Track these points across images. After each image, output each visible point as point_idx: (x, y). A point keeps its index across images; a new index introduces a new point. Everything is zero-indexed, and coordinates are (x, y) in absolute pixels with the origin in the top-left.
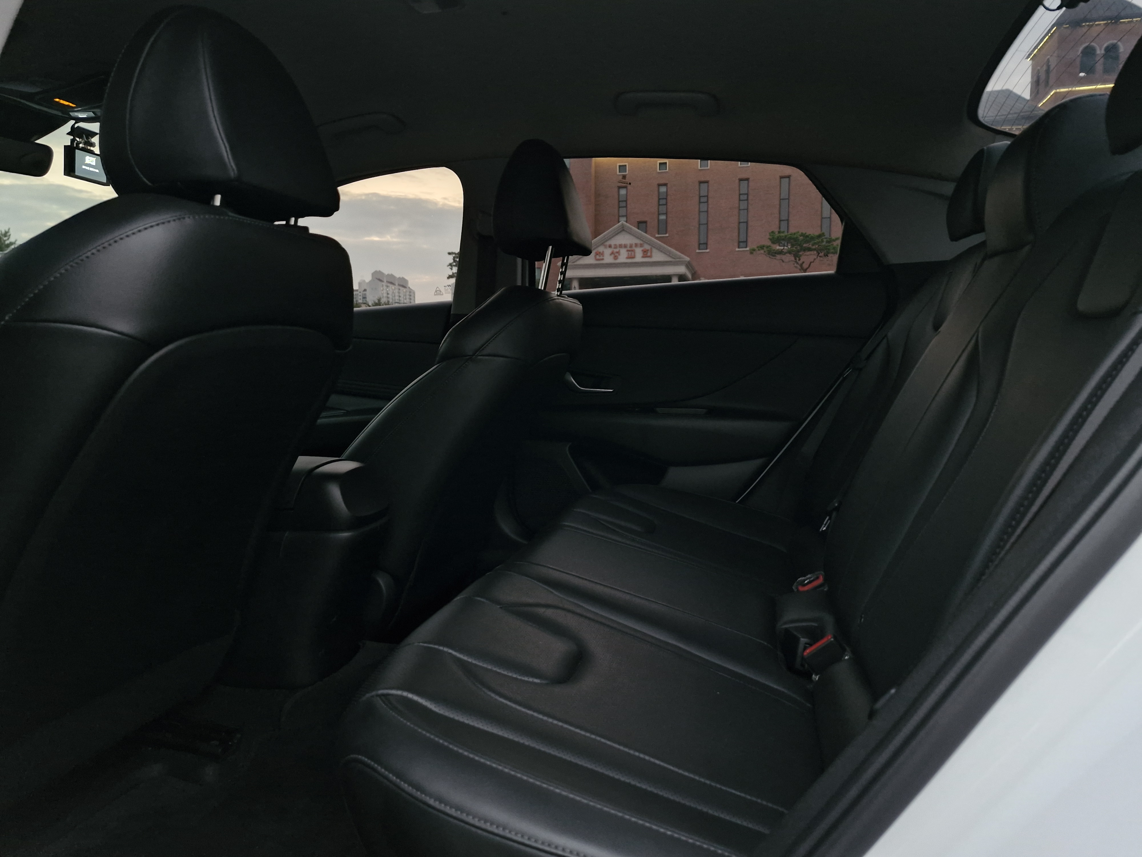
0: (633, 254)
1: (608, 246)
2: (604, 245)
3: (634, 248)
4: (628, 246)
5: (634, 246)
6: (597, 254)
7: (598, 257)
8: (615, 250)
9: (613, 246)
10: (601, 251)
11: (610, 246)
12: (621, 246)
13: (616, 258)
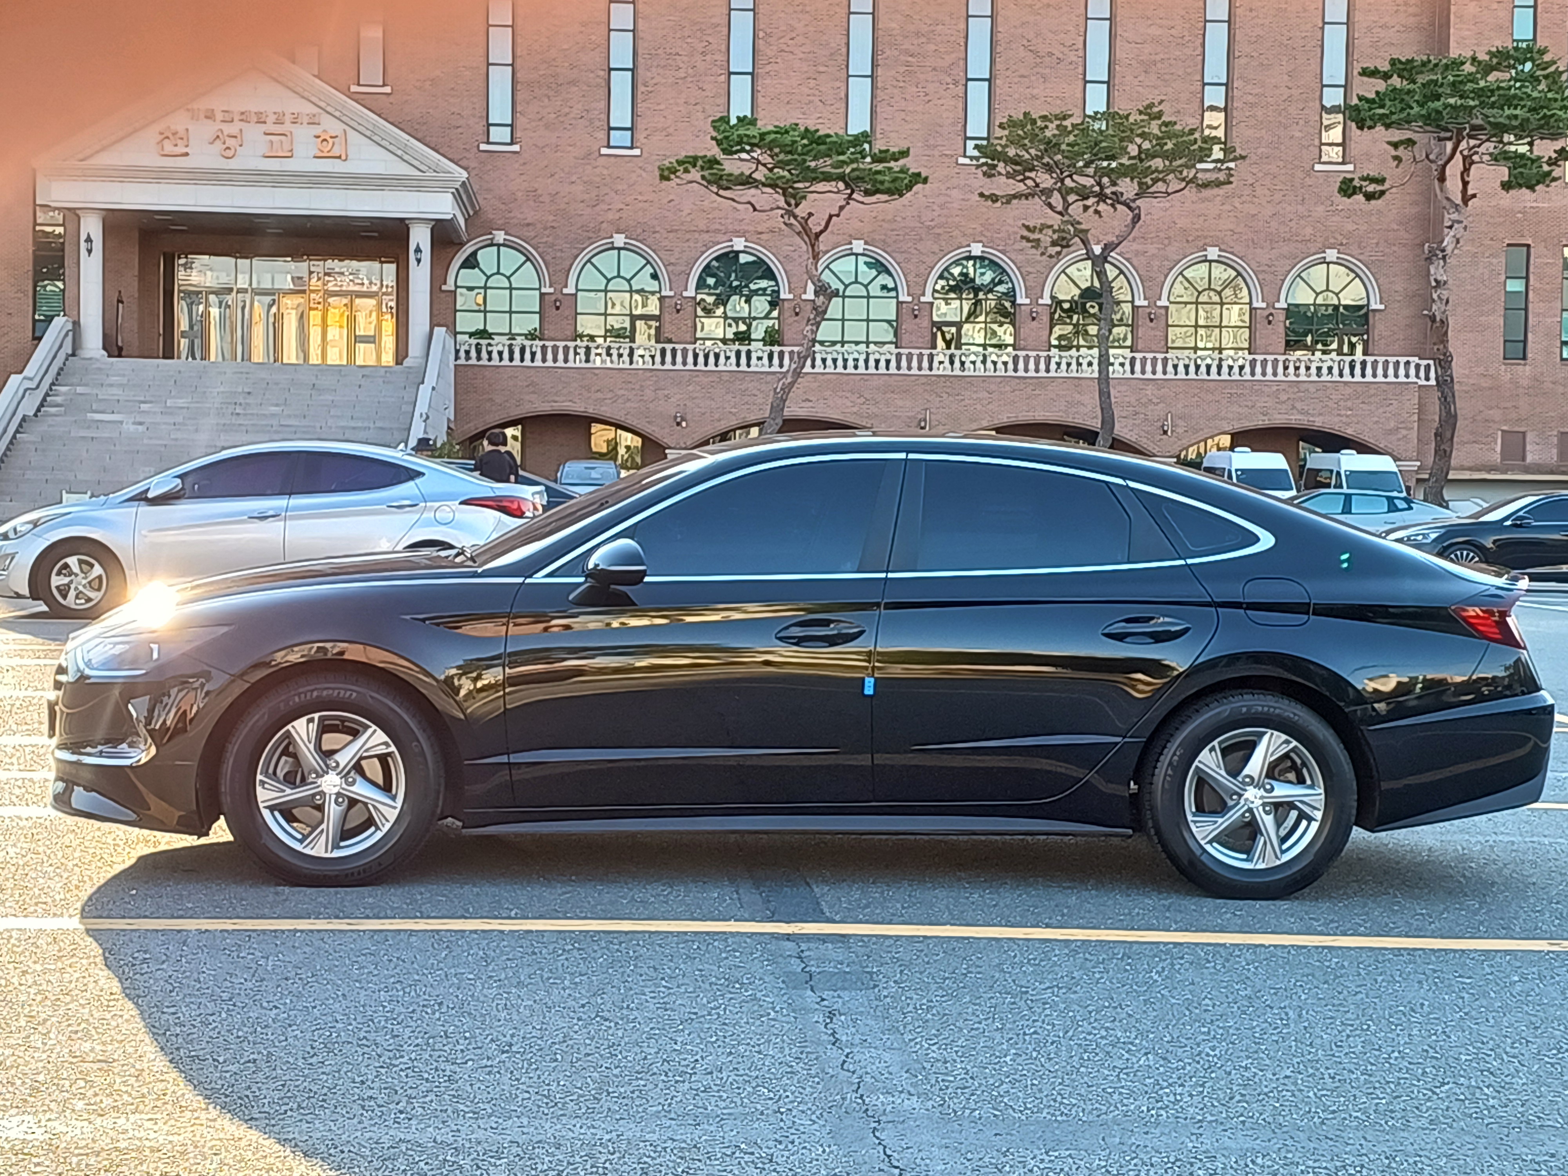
0: (287, 147)
1: (202, 116)
2: (188, 110)
3: (287, 127)
4: (272, 118)
5: (288, 118)
6: (167, 138)
7: (169, 148)
8: (228, 129)
9: (219, 116)
10: (180, 129)
11: (210, 116)
12: (244, 117)
13: (228, 154)
